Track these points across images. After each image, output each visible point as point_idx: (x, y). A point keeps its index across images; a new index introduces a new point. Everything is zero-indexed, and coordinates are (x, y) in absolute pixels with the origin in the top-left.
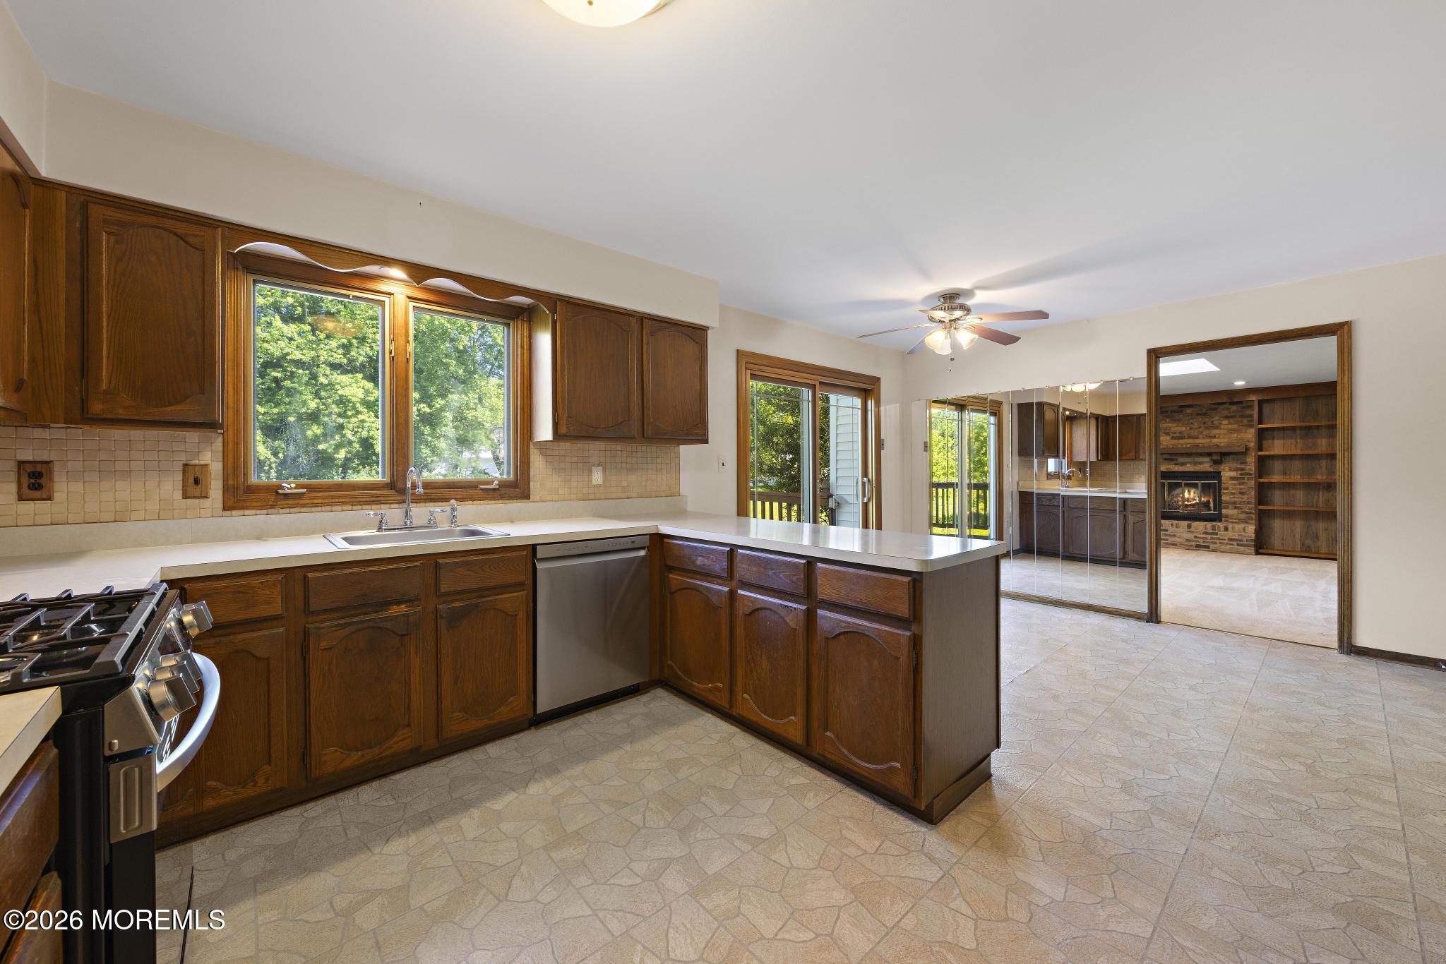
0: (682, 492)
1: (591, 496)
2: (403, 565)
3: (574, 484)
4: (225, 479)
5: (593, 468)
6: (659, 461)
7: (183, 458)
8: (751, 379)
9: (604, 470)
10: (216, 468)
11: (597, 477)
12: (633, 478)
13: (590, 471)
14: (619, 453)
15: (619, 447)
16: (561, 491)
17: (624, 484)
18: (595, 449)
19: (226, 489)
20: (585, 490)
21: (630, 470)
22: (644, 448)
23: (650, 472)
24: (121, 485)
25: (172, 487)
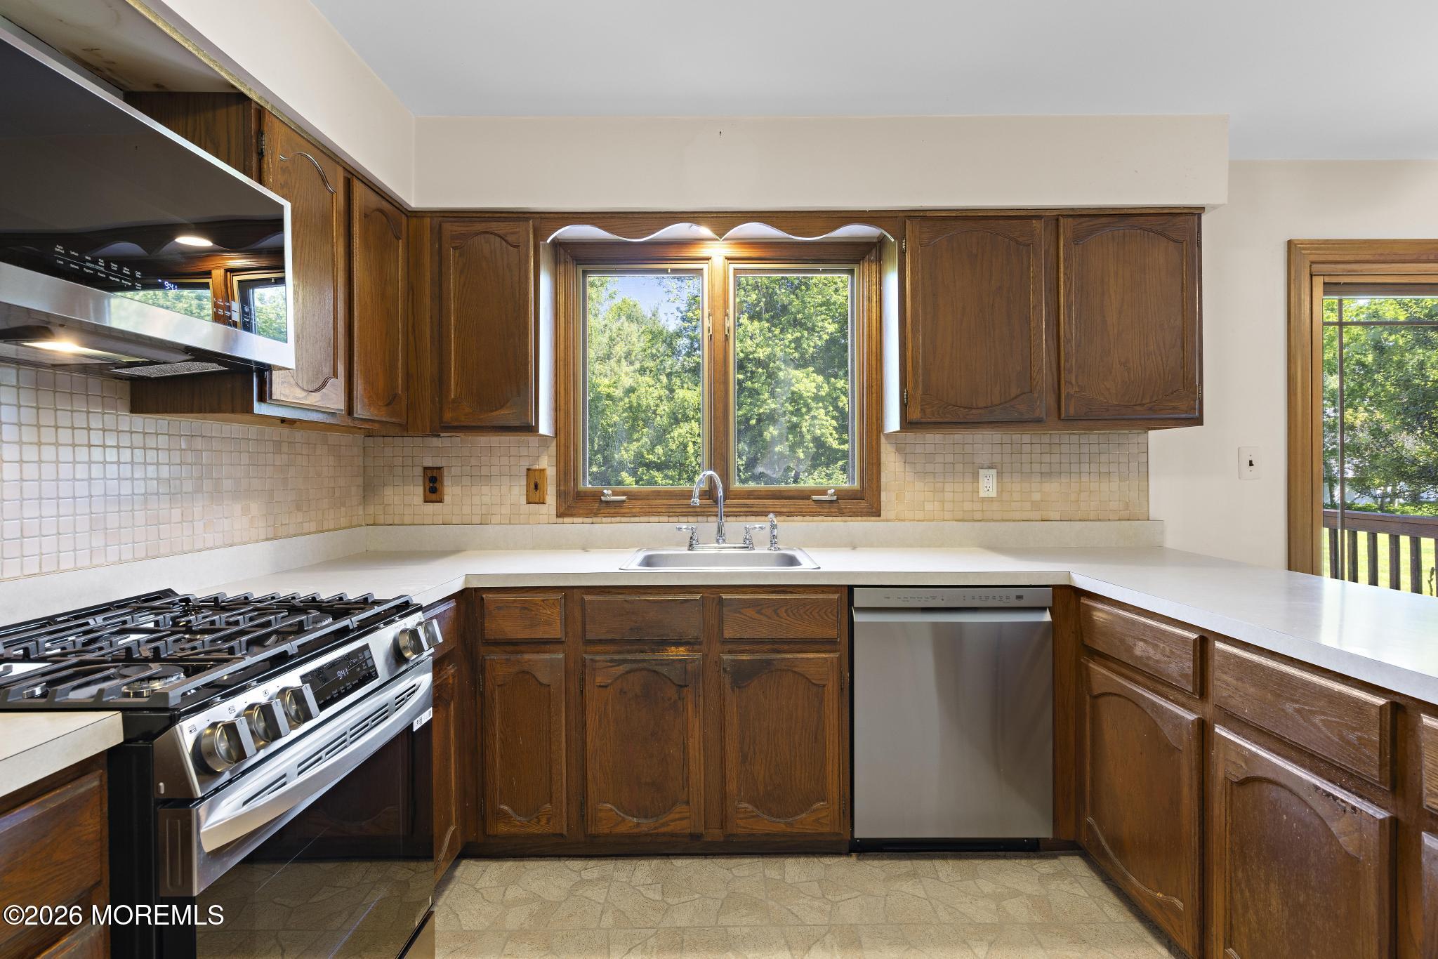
0: (1152, 514)
1: (978, 516)
2: (682, 597)
3: (948, 496)
4: (558, 485)
5: (981, 471)
6: (1104, 458)
7: (525, 463)
8: (1325, 293)
9: (1000, 475)
10: (551, 472)
11: (988, 485)
12: (1053, 487)
13: (976, 477)
14: (1026, 448)
15: (1026, 438)
16: (928, 506)
17: (1037, 497)
18: (983, 441)
19: (560, 495)
20: (968, 506)
21: (1047, 475)
22: (1075, 438)
23: (1085, 478)
24: (485, 489)
25: (518, 491)
